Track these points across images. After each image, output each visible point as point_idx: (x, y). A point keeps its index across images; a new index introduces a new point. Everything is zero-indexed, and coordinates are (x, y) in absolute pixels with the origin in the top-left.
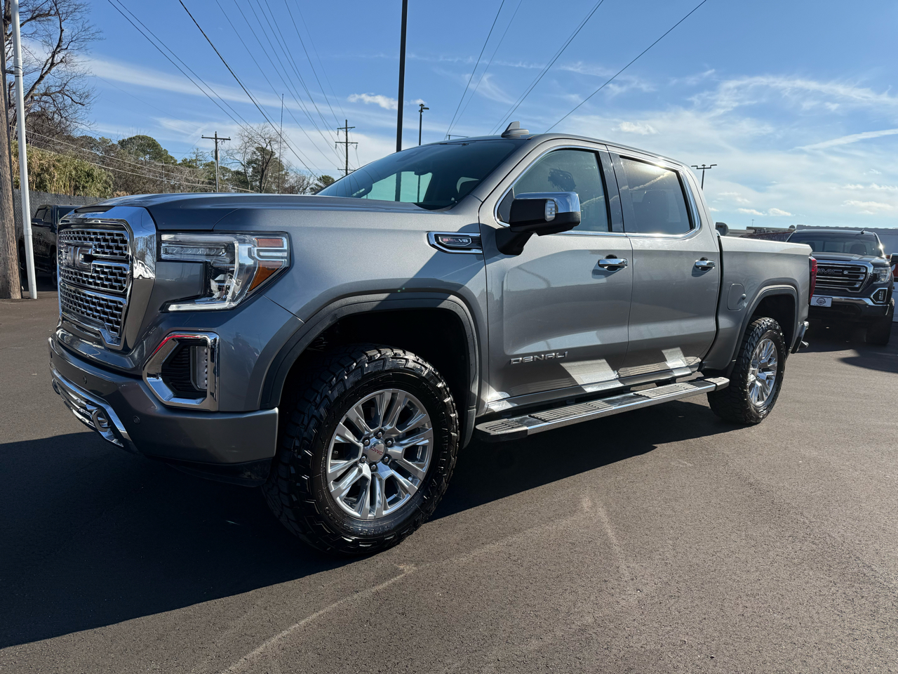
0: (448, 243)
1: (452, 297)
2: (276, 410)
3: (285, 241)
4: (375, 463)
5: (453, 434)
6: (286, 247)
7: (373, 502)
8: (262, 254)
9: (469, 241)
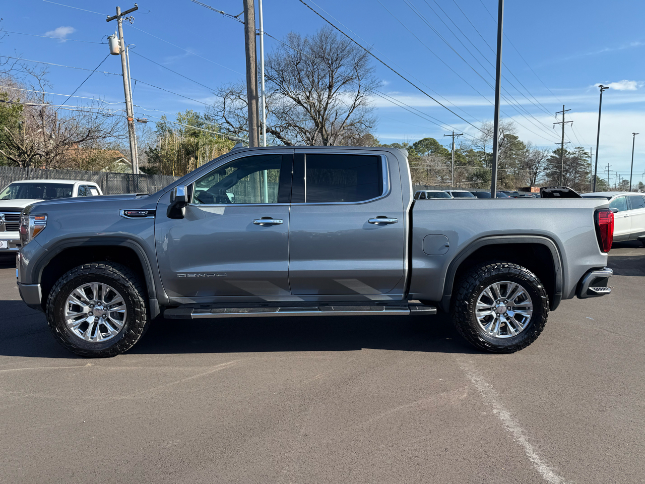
0: (130, 214)
1: (129, 240)
2: (39, 285)
3: (46, 217)
4: (98, 317)
5: (136, 309)
6: (46, 220)
7: (93, 333)
8: (36, 223)
9: (146, 212)
